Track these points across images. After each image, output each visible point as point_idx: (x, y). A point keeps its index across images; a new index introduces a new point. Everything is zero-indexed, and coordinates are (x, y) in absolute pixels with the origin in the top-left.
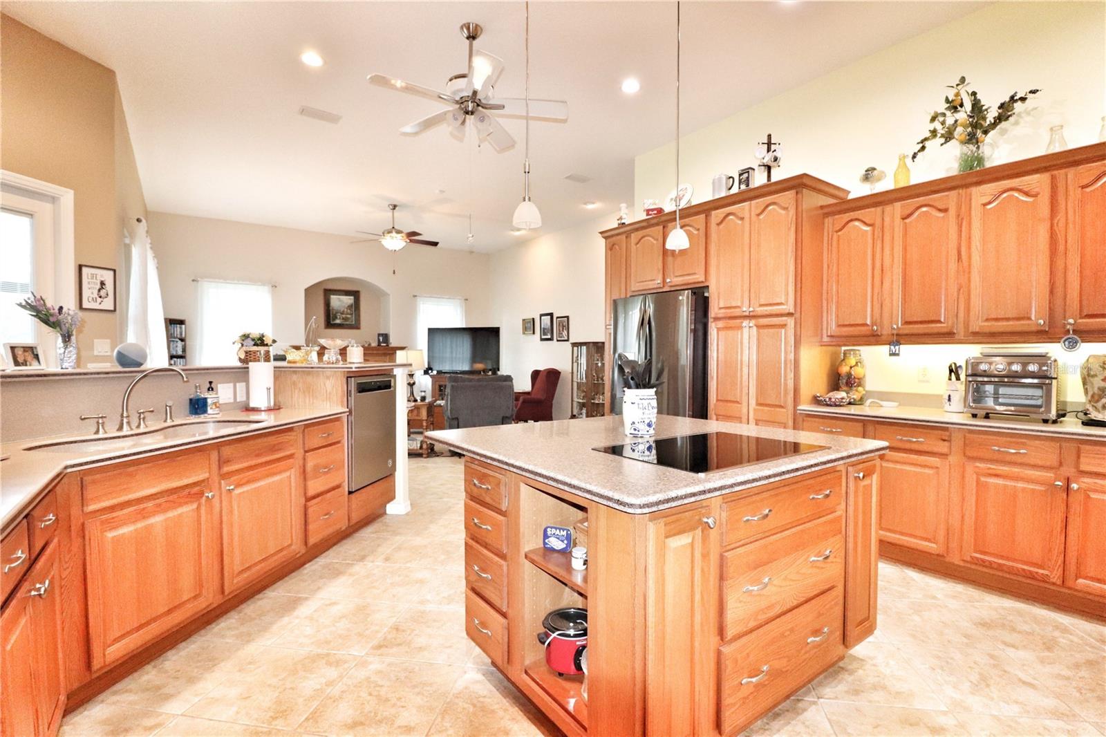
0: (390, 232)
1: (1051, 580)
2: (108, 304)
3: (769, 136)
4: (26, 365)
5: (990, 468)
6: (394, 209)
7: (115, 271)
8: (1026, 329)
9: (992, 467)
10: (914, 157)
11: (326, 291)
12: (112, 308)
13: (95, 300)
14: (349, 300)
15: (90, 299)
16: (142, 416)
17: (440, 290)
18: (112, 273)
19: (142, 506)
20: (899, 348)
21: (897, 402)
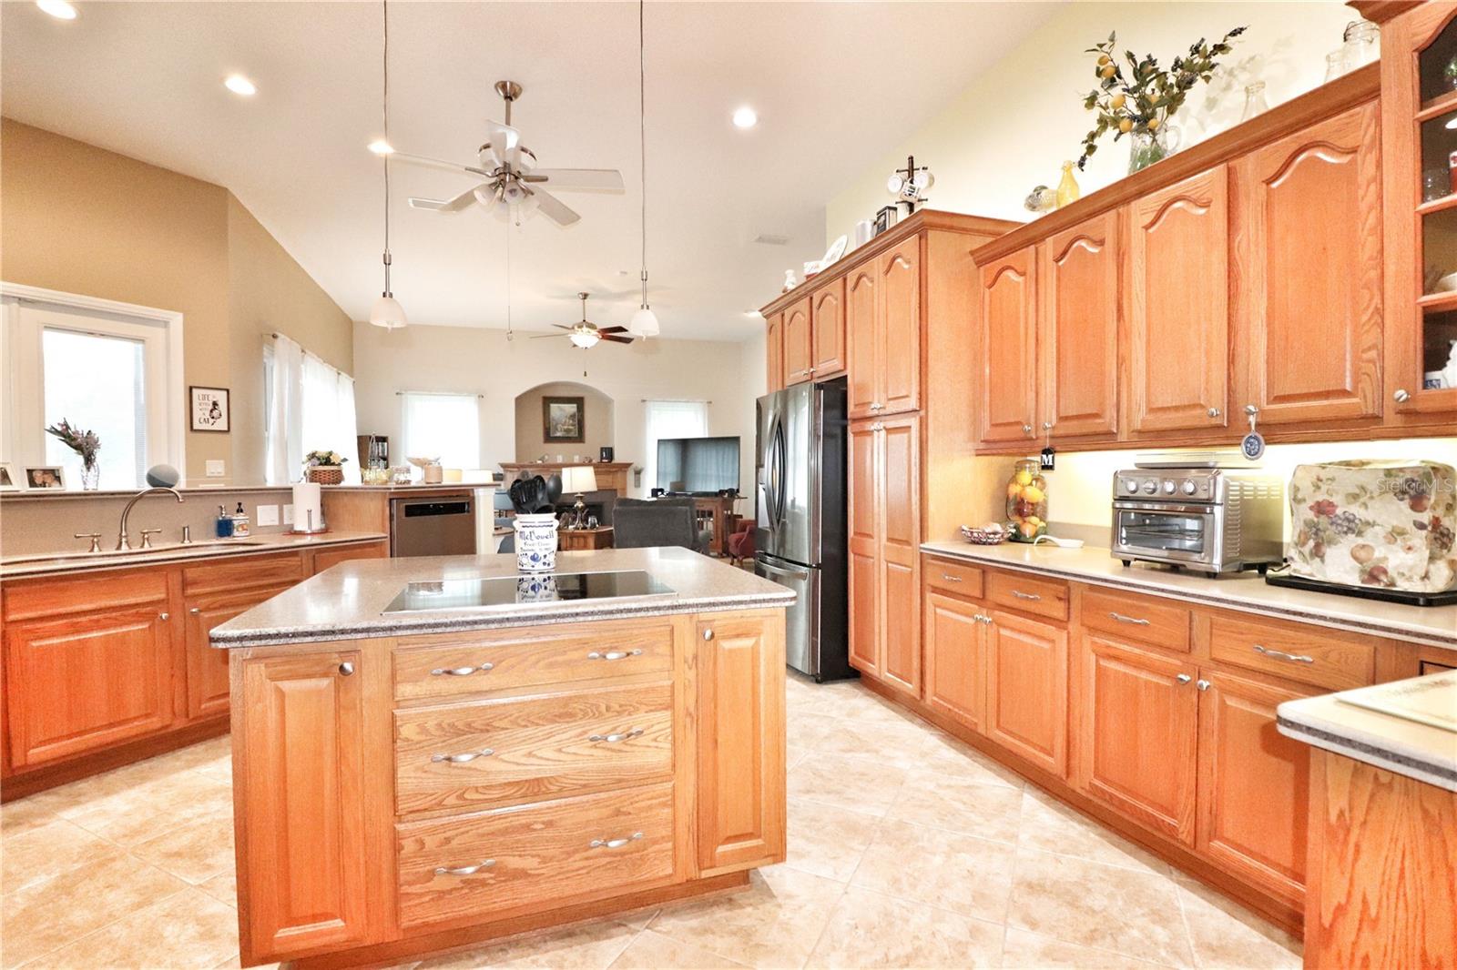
0: (580, 327)
1: (1180, 837)
2: (221, 424)
3: (911, 159)
4: (45, 486)
5: (1108, 647)
6: (585, 298)
7: (228, 391)
8: (1196, 423)
9: (1111, 643)
10: (1081, 164)
11: (546, 398)
12: (226, 429)
13: (206, 421)
14: (572, 408)
15: (202, 420)
16: (146, 536)
17: (675, 392)
18: (225, 393)
19: (75, 620)
20: (1053, 457)
21: (1082, 539)
